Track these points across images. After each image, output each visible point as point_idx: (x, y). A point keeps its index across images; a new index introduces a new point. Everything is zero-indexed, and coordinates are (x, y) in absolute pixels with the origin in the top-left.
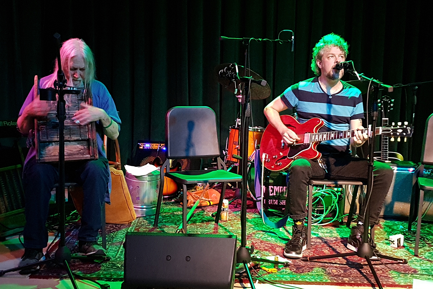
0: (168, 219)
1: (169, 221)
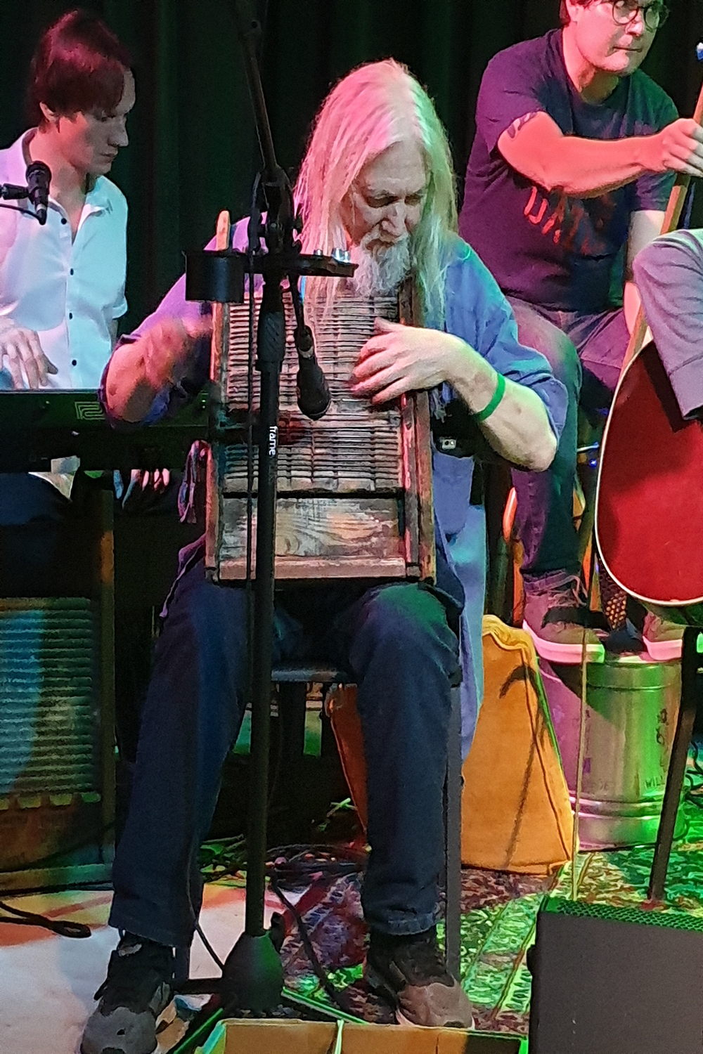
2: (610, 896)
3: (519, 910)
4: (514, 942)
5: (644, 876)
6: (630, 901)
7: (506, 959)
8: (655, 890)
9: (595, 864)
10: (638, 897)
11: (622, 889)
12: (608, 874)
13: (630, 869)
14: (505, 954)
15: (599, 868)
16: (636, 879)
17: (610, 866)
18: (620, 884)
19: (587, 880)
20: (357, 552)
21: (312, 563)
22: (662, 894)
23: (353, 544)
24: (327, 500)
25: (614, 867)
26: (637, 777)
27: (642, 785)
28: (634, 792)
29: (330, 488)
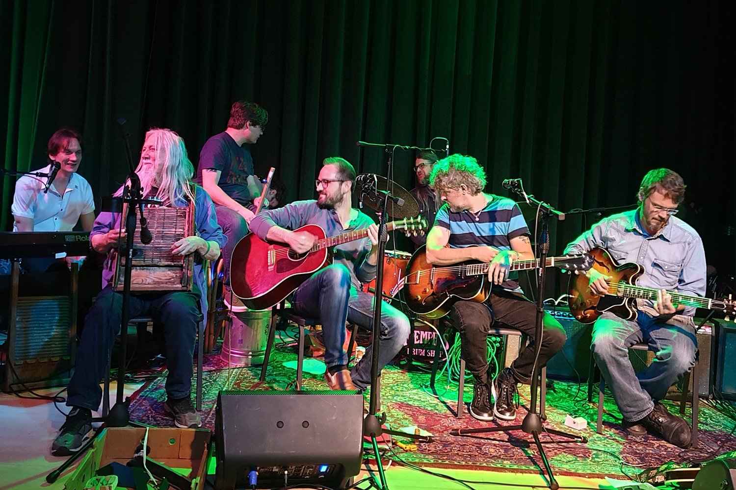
0: (280, 371)
1: (280, 374)
2: (247, 381)
3: (217, 387)
4: (214, 397)
5: (259, 374)
6: (254, 382)
7: (210, 403)
8: (262, 378)
9: (243, 371)
10: (256, 381)
11: (252, 378)
12: (247, 374)
13: (255, 372)
14: (210, 401)
15: (245, 373)
16: (256, 375)
17: (248, 371)
18: (251, 377)
19: (240, 376)
20: (166, 283)
21: (149, 286)
22: (264, 379)
23: (165, 281)
24: (157, 268)
25: (250, 372)
26: (258, 344)
27: (259, 347)
28: (257, 349)
29: (158, 264)
